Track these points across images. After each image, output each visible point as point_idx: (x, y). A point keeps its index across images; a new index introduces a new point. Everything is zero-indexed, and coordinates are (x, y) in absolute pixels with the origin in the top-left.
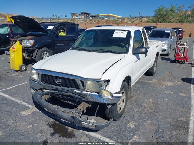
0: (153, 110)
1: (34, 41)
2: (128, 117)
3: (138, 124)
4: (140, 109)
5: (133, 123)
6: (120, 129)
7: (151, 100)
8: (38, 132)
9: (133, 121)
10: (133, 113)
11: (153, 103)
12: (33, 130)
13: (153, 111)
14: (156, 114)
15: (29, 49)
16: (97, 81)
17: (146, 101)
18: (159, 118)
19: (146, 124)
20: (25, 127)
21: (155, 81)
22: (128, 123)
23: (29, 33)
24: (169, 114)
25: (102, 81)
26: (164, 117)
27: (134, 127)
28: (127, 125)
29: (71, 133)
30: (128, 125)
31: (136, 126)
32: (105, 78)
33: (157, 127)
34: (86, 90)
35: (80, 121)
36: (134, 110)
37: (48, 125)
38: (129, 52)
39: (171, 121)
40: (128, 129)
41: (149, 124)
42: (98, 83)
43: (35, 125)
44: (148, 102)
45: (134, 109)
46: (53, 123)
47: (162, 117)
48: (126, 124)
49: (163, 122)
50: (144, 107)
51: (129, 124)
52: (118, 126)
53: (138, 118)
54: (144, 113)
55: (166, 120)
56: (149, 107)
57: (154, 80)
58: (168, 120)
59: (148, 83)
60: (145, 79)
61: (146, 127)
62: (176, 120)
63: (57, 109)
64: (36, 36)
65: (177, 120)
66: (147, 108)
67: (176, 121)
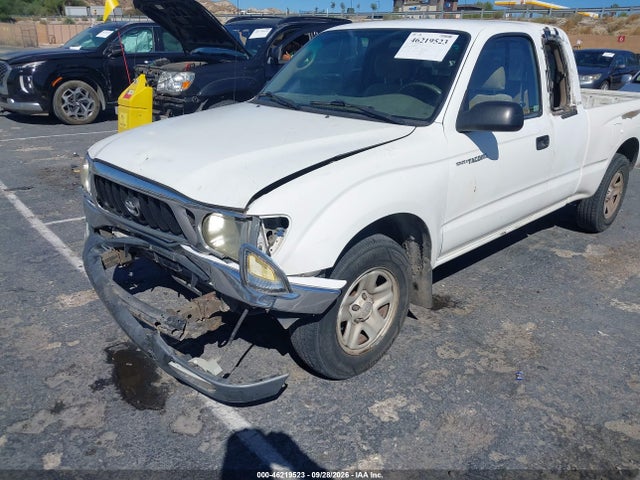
0: (512, 365)
1: (194, 74)
2: (394, 376)
3: (419, 412)
4: (463, 355)
5: (400, 401)
6: (337, 414)
7: (530, 326)
8: (63, 368)
9: (407, 394)
10: (424, 366)
11: (532, 340)
12: (54, 359)
13: (514, 369)
14: (515, 387)
15: (176, 103)
16: (237, 219)
17: (507, 325)
18: (525, 403)
19: (451, 419)
20: (41, 345)
21: (596, 254)
22: (382, 398)
23: (196, 51)
24: (576, 396)
25: (250, 218)
26: (546, 405)
27: (396, 419)
28: (374, 403)
29: (159, 392)
30: (376, 405)
31: (405, 415)
32: (264, 208)
33: (490, 438)
34: (207, 247)
35: (166, 355)
36: (435, 354)
37: (107, 350)
38: (439, 119)
39: (569, 428)
40: (364, 423)
41: (464, 419)
42: (239, 227)
43: (70, 344)
44: (515, 331)
45: (440, 350)
46: (126, 348)
47: (536, 404)
48: (371, 399)
49: (527, 424)
50: (486, 348)
51: (384, 403)
52: (334, 402)
53: (433, 387)
54: (469, 371)
55: (545, 419)
56: (505, 352)
57: (591, 251)
58: (556, 419)
59: (560, 258)
60: (555, 241)
61: (448, 428)
62: (594, 426)
63: (119, 303)
64: (211, 60)
65: (600, 429)
66: (492, 356)
67: (588, 434)
